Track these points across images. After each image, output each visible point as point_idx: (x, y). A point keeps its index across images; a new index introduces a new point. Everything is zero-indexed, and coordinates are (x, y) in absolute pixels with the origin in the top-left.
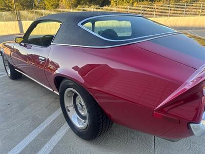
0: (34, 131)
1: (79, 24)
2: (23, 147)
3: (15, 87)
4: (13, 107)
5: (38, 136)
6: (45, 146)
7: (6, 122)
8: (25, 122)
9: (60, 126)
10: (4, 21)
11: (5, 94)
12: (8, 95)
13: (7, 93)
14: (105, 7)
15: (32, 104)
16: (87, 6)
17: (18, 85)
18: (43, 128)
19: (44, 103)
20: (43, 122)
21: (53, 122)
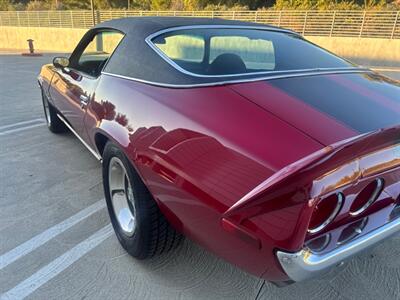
0: (55, 228)
1: (148, 40)
2: (26, 252)
3: (52, 146)
4: (36, 181)
5: (56, 237)
6: (62, 257)
7: (15, 205)
8: (45, 209)
9: (101, 226)
10: (70, 26)
11: (32, 156)
12: (37, 159)
13: (35, 156)
14: (259, 10)
15: (69, 181)
16: (224, 7)
17: (58, 143)
18: (70, 225)
19: (90, 180)
20: (74, 214)
21: (92, 217)
